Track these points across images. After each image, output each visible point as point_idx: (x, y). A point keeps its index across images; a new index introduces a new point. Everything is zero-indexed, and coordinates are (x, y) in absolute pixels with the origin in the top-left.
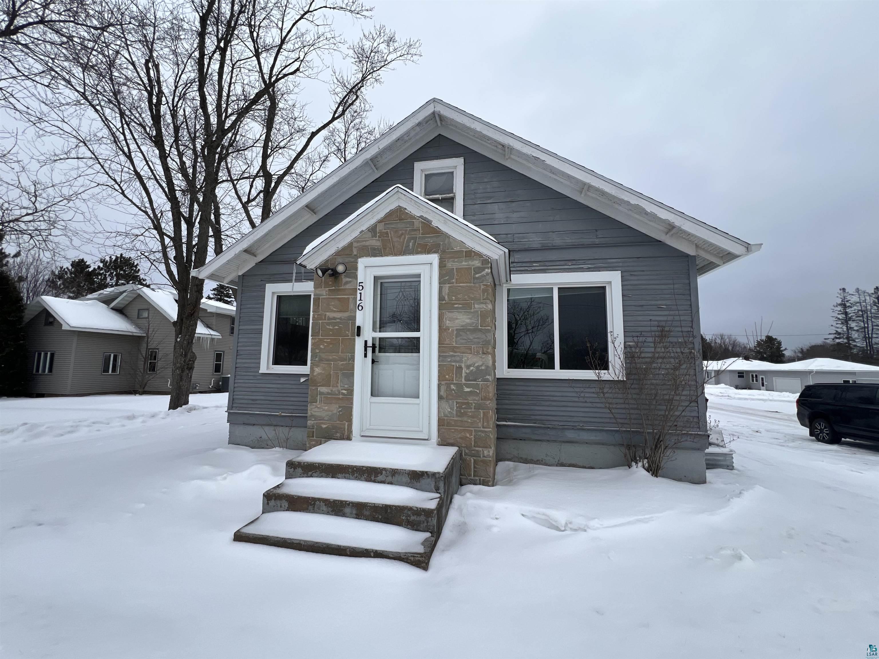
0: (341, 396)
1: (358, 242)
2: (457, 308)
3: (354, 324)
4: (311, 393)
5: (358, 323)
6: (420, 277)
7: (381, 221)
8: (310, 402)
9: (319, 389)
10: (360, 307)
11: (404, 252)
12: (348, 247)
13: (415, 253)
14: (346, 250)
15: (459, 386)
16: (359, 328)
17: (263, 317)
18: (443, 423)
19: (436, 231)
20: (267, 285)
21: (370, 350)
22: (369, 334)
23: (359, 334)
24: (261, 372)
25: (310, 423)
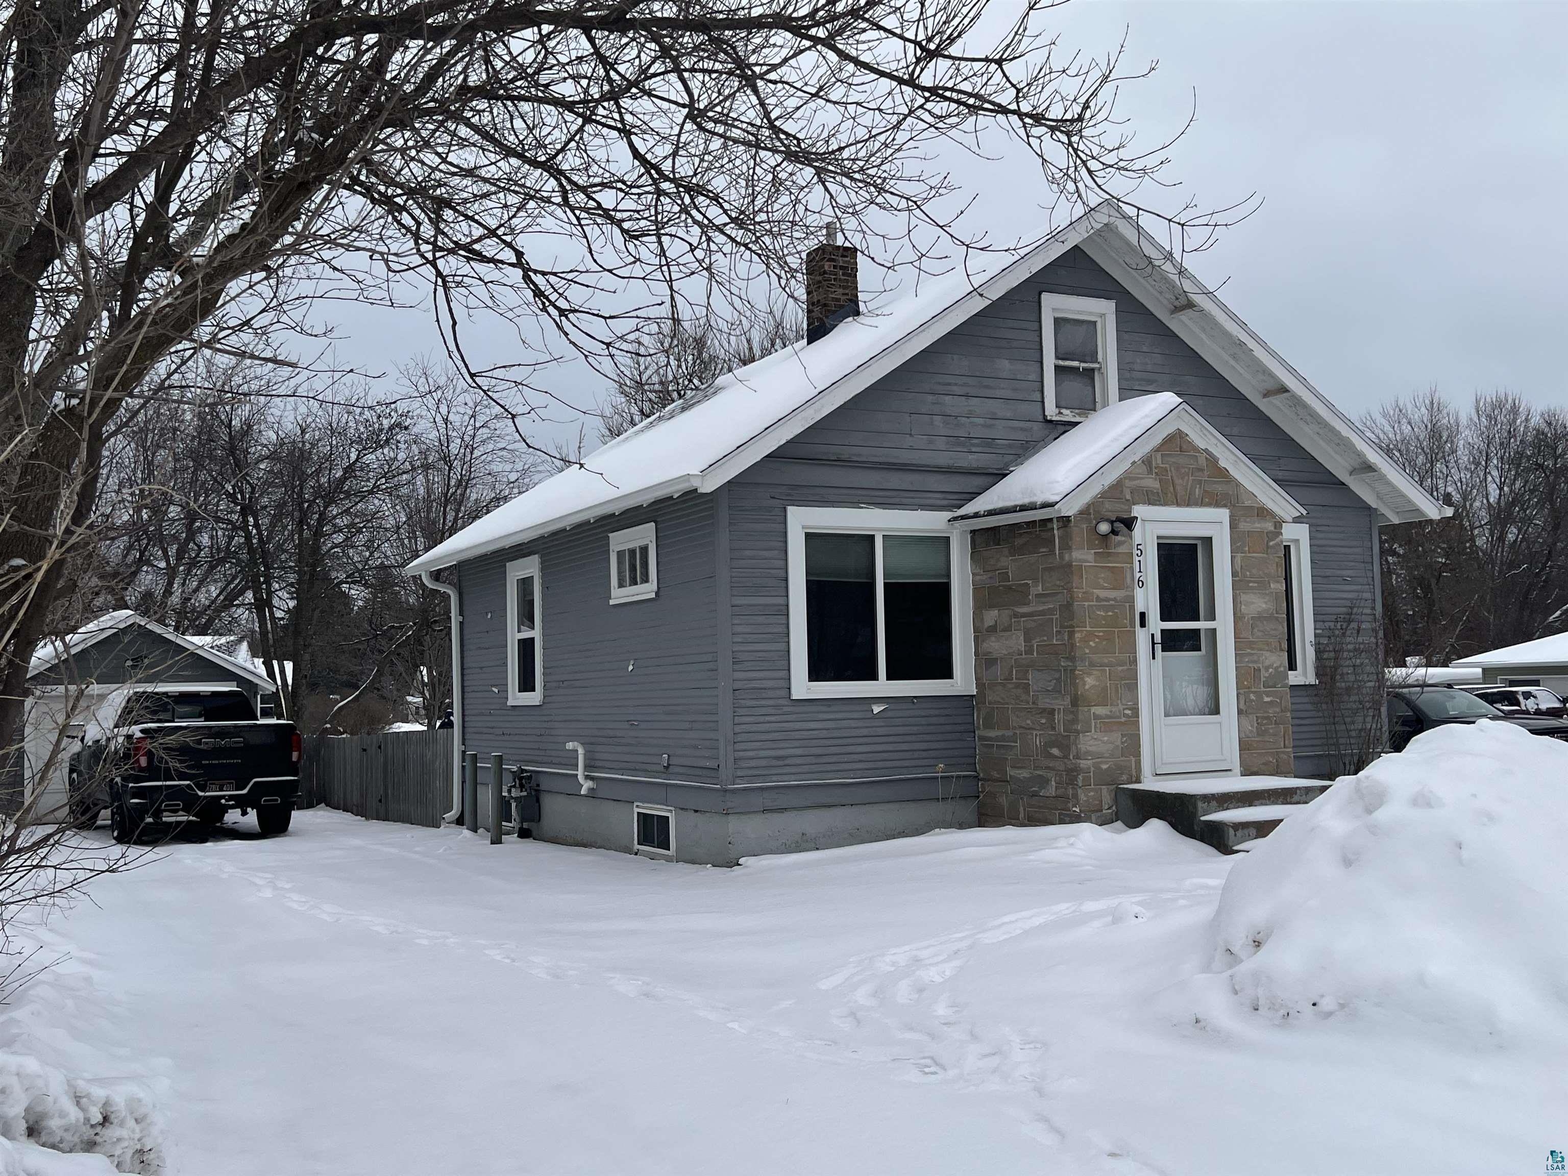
0: (1123, 719)
1: (1131, 479)
2: (1252, 588)
3: (1132, 608)
4: (1080, 717)
5: (1140, 607)
6: (1208, 541)
7: (1157, 449)
8: (1078, 732)
9: (1093, 709)
10: (1140, 582)
11: (1189, 502)
12: (1117, 486)
13: (1202, 504)
14: (1115, 491)
15: (1259, 695)
16: (1143, 615)
17: (786, 580)
18: (1244, 746)
19: (1223, 474)
20: (789, 508)
21: (1158, 648)
22: (1156, 625)
23: (1143, 625)
24: (795, 696)
25: (1083, 764)
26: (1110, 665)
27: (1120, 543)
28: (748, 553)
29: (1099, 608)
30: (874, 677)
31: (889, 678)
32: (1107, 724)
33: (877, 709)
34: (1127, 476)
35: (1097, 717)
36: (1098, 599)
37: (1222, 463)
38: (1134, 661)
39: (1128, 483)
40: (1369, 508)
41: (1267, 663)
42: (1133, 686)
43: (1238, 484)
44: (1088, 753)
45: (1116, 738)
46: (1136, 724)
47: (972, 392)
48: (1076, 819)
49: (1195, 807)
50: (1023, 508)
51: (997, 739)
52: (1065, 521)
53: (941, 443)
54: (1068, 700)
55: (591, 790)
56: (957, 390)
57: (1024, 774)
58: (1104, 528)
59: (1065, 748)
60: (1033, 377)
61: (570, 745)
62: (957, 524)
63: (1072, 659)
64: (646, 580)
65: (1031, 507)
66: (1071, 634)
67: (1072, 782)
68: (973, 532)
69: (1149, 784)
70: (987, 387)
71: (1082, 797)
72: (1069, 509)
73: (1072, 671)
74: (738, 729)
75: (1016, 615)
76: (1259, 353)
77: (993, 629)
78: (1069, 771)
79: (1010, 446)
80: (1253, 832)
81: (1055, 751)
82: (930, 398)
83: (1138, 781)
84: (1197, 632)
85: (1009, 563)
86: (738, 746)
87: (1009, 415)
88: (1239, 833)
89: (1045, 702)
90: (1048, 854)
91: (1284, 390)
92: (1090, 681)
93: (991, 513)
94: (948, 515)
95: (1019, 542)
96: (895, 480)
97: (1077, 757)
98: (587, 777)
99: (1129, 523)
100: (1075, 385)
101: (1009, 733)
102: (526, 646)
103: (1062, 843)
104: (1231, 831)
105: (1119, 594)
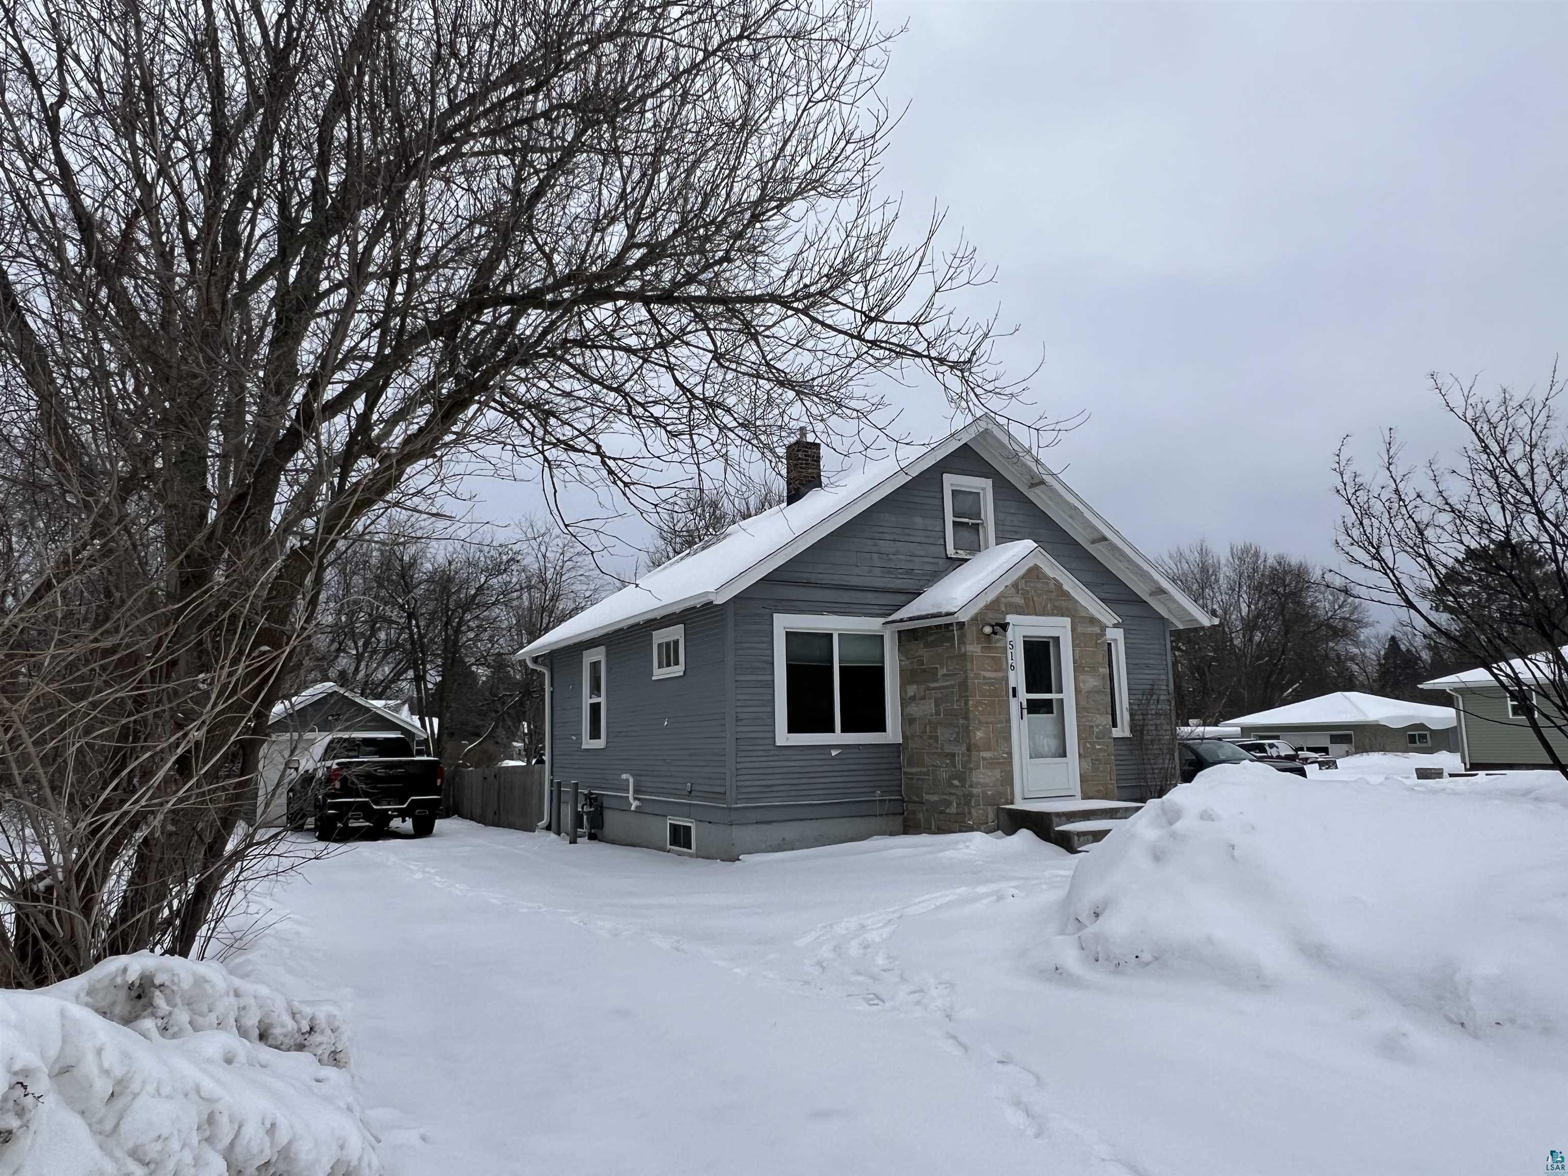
0: (1002, 761)
1: (1005, 597)
2: (1087, 671)
3: (1007, 684)
4: (973, 759)
5: (1012, 684)
6: (1057, 639)
7: (1022, 577)
8: (971, 769)
9: (982, 754)
10: (1013, 668)
11: (1044, 613)
12: (995, 603)
13: (1052, 615)
14: (994, 606)
15: (1093, 744)
16: (1014, 689)
17: (773, 664)
18: (1084, 779)
19: (1066, 594)
20: (775, 615)
21: (1025, 711)
22: (1024, 696)
23: (1014, 695)
24: (778, 744)
25: (975, 791)
26: (992, 723)
27: (998, 641)
28: (746, 645)
29: (986, 684)
30: (833, 731)
31: (844, 730)
32: (992, 764)
33: (834, 753)
34: (1001, 596)
35: (984, 759)
36: (985, 678)
37: (1066, 587)
38: (1009, 721)
39: (1003, 600)
40: (1162, 618)
41: (1098, 722)
42: (1008, 738)
43: (1076, 602)
44: (978, 783)
45: (997, 773)
46: (1011, 763)
47: (897, 538)
48: (971, 829)
49: (1051, 821)
50: (934, 616)
51: (916, 774)
52: (961, 625)
53: (877, 571)
54: (964, 748)
55: (637, 807)
56: (887, 536)
57: (935, 798)
58: (988, 630)
59: (963, 780)
60: (939, 528)
61: (624, 776)
62: (888, 626)
63: (967, 718)
64: (677, 663)
65: (938, 615)
66: (966, 702)
67: (968, 803)
68: (899, 632)
69: (1020, 805)
70: (908, 535)
71: (974, 814)
72: (964, 617)
73: (967, 727)
74: (739, 766)
75: (929, 689)
76: (1088, 514)
77: (913, 698)
78: (965, 796)
79: (924, 575)
80: (1090, 838)
81: (956, 782)
82: (870, 542)
83: (1012, 803)
84: (1051, 700)
85: (925, 653)
86: (740, 778)
87: (922, 553)
88: (1082, 839)
89: (949, 749)
90: (950, 853)
91: (1105, 539)
92: (979, 734)
93: (911, 619)
94: (883, 620)
95: (930, 639)
96: (847, 597)
97: (971, 786)
98: (635, 799)
99: (1004, 627)
100: (966, 534)
101: (924, 770)
102: (595, 708)
103: (961, 846)
104: (1076, 838)
105: (1000, 674)
